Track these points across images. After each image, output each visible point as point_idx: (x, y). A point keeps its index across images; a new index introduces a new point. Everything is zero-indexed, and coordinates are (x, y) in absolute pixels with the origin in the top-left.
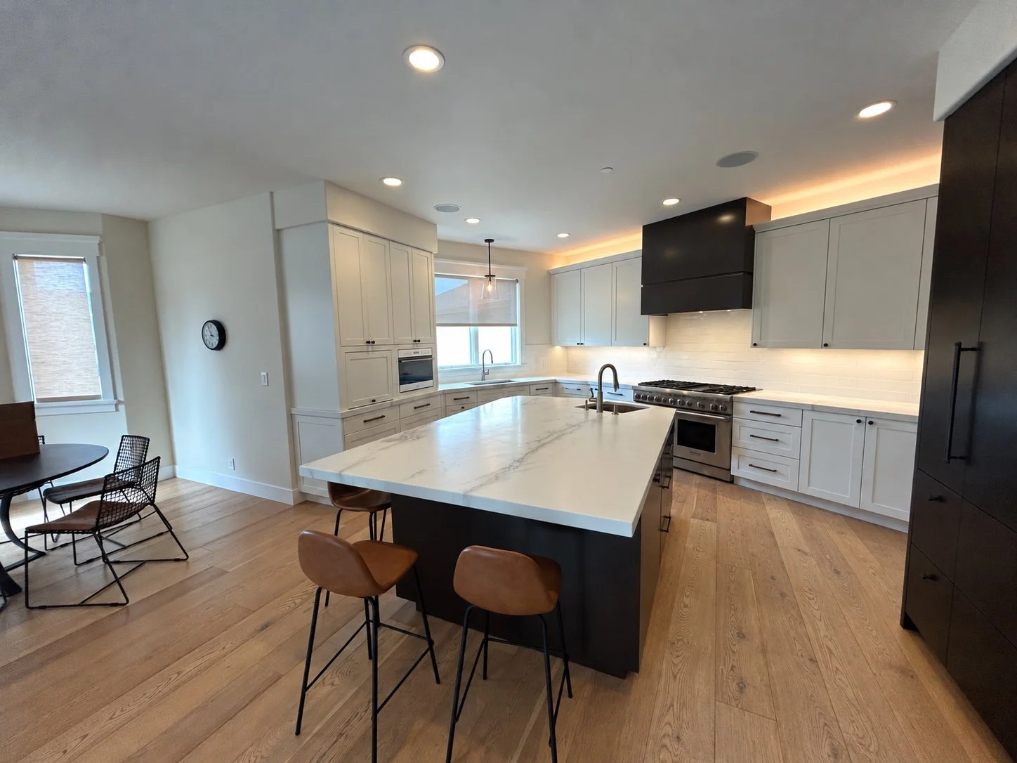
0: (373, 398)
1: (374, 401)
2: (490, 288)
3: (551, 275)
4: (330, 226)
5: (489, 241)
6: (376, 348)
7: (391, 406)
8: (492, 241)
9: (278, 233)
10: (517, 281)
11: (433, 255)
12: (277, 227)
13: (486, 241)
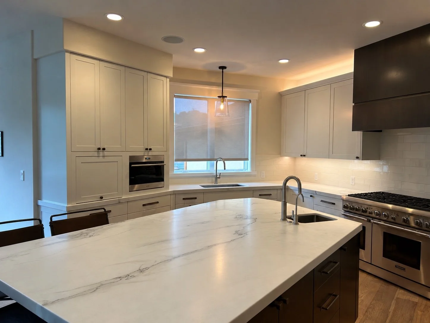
0: (101, 195)
1: (102, 198)
2: (222, 107)
3: (281, 95)
4: (67, 55)
5: (223, 68)
6: (106, 153)
7: (119, 203)
8: (225, 68)
9: (35, 61)
10: (250, 101)
11: (168, 80)
12: (35, 57)
13: (220, 68)
